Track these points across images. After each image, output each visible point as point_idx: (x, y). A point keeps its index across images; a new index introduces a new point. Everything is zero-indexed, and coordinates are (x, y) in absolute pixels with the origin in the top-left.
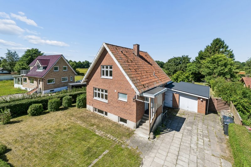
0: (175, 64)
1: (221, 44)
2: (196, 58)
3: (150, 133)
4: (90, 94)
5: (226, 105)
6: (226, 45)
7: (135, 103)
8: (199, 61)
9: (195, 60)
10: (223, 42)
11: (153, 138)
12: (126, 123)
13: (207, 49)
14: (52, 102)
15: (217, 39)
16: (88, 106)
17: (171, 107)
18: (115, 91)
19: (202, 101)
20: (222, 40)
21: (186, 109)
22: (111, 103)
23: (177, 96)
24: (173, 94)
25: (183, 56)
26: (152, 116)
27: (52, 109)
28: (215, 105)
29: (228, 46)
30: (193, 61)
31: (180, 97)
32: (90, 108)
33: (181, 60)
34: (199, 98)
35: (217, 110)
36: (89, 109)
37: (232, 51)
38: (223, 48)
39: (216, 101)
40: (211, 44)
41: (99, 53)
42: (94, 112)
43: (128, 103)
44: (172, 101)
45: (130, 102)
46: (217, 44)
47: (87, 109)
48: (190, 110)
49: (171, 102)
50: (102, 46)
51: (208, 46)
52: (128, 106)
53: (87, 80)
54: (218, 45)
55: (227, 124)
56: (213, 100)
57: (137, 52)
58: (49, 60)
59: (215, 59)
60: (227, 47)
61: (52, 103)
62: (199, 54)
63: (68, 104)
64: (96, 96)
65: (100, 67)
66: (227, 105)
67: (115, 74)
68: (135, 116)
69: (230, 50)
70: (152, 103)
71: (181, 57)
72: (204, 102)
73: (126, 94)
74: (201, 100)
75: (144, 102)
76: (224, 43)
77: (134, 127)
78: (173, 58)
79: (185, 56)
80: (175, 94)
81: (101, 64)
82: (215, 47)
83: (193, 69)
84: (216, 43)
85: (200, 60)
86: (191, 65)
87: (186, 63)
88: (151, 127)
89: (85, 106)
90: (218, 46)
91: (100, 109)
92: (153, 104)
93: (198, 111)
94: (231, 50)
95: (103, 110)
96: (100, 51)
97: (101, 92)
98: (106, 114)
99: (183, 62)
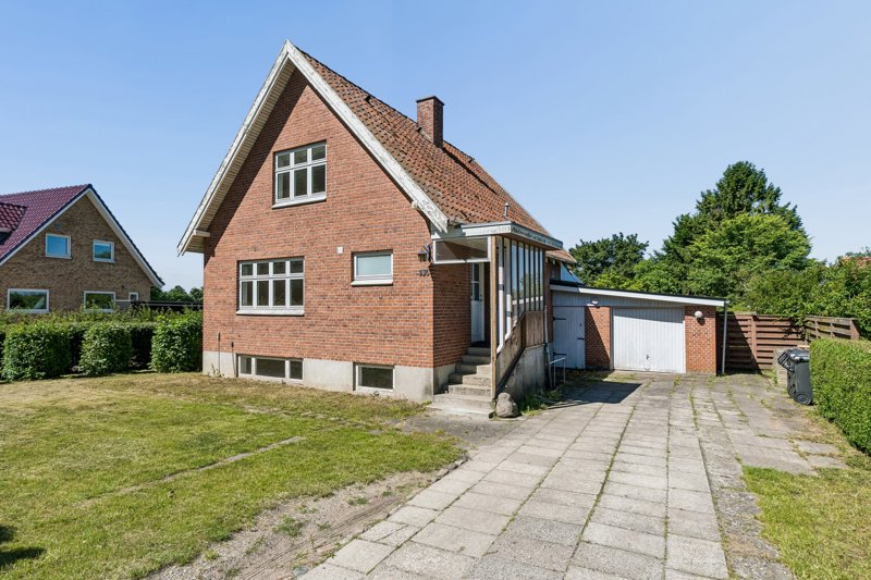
0: (589, 268)
1: (755, 185)
2: (666, 242)
3: (496, 397)
4: (222, 295)
5: (790, 336)
6: (771, 188)
7: (429, 281)
8: (678, 254)
9: (665, 253)
10: (762, 177)
11: (508, 412)
12: (388, 384)
13: (706, 205)
14: (24, 336)
15: (740, 165)
16: (210, 358)
17: (580, 367)
18: (340, 250)
19: (701, 321)
20: (758, 169)
21: (642, 367)
22: (322, 310)
23: (600, 315)
24: (587, 308)
25: (615, 236)
26: (505, 332)
27: (26, 366)
28: (748, 341)
29: (778, 190)
30: (654, 255)
31: (615, 318)
32: (218, 361)
33: (610, 253)
34: (689, 310)
35: (758, 360)
36: (216, 367)
37: (794, 210)
38: (761, 197)
39: (754, 324)
40: (720, 186)
41: (264, 91)
42: (241, 375)
43: (397, 286)
44: (583, 342)
45: (405, 283)
46: (740, 184)
47: (207, 369)
48: (655, 367)
49: (581, 345)
50: (280, 60)
51: (709, 192)
52: (397, 303)
53: (207, 235)
54: (744, 185)
55: (801, 361)
56: (740, 323)
57: (432, 127)
58: (24, 207)
59: (739, 228)
60: (777, 195)
61: (28, 341)
62: (676, 229)
63: (111, 359)
64: (250, 302)
65: (267, 164)
66: (794, 336)
67: (340, 173)
68: (430, 340)
69: (787, 206)
70: (501, 269)
71: (611, 239)
72: (711, 323)
73: (387, 252)
74: (698, 314)
75: (468, 261)
76: (765, 181)
77: (427, 391)
78: (580, 244)
79: (625, 238)
80: (593, 311)
81: (274, 149)
82: (734, 197)
83: (658, 282)
84: (738, 181)
85: (681, 250)
86: (651, 270)
87: (628, 261)
88: (501, 375)
89: (194, 363)
90: (743, 191)
91: (265, 352)
92: (504, 272)
93: (689, 366)
94: (790, 208)
95: (282, 354)
96: (268, 83)
97: (271, 277)
98: (297, 371)
99: (619, 257)
